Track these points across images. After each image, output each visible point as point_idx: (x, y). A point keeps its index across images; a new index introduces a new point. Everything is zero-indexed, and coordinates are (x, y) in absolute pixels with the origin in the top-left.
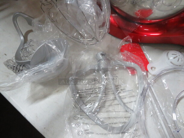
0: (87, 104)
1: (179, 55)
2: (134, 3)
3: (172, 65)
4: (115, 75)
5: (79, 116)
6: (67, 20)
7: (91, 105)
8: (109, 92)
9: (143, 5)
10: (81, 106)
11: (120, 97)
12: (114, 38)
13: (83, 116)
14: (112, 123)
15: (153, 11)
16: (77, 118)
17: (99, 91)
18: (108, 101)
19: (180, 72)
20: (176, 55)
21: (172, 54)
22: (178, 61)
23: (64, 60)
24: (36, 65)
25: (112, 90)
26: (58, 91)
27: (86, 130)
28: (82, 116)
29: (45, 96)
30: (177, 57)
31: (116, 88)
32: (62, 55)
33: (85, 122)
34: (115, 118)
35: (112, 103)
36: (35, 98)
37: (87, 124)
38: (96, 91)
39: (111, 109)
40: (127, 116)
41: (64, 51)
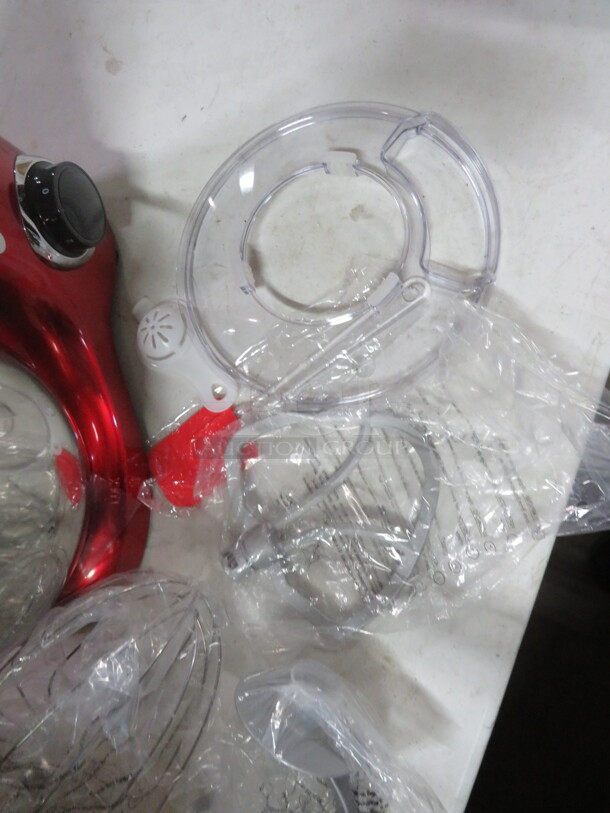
0: (391, 561)
1: (153, 327)
2: (52, 528)
3: (187, 338)
4: (279, 503)
5: (432, 571)
6: (172, 719)
7: (391, 551)
8: (334, 507)
9: (51, 493)
10: (403, 577)
11: (337, 470)
12: (154, 537)
13: (427, 562)
14: (416, 472)
15: (58, 452)
16: (439, 575)
17: (345, 540)
18: (360, 502)
19: (201, 310)
20: (153, 337)
21: (155, 346)
22: (169, 327)
23: (298, 678)
24: (341, 758)
25: (327, 500)
26: (387, 659)
27: (459, 538)
28: (430, 564)
29: (416, 691)
30: (159, 334)
31: (317, 487)
32: (285, 690)
33: (441, 549)
34: (399, 469)
35: (363, 489)
36: (433, 720)
37: (444, 545)
38: (347, 550)
39: (378, 487)
40: (382, 436)
41: (274, 689)
